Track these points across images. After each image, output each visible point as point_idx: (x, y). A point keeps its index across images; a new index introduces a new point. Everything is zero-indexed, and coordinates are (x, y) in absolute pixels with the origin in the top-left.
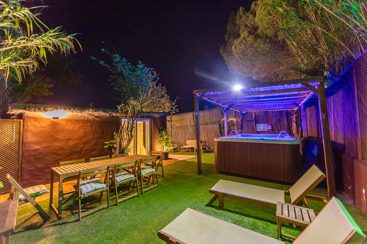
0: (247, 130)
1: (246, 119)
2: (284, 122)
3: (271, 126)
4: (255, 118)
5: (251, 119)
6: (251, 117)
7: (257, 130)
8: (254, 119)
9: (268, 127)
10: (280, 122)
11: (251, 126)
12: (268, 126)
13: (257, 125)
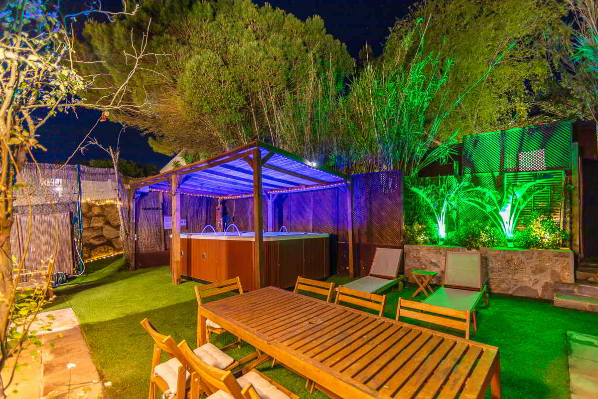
0: (147, 227)
1: (146, 204)
2: (202, 214)
3: (186, 220)
4: (163, 204)
5: (155, 206)
6: (154, 202)
7: (165, 228)
8: (161, 207)
9: (182, 222)
10: (197, 215)
11: (154, 219)
12: (182, 220)
13: (165, 217)
